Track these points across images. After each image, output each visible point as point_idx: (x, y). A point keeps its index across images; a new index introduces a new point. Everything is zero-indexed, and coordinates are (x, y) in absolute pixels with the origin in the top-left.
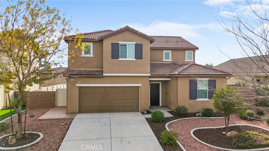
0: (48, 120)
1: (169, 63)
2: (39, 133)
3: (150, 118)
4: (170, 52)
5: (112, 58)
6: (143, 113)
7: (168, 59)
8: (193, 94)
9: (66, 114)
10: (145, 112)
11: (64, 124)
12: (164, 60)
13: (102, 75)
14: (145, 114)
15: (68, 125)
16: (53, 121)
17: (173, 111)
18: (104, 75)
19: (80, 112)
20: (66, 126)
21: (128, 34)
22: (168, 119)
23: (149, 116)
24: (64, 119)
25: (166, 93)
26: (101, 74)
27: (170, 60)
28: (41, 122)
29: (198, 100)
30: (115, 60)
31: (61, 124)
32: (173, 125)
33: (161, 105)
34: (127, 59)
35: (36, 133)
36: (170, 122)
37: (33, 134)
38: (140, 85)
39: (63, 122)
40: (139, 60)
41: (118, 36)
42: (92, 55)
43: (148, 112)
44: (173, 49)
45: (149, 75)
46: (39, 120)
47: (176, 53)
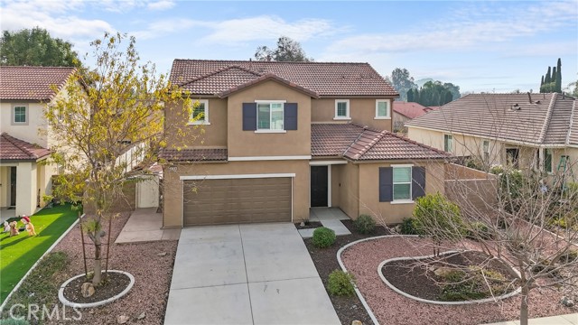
0: (133, 244)
1: (346, 123)
2: (125, 273)
3: (311, 238)
4: (348, 102)
5: (245, 129)
6: (298, 226)
7: (344, 114)
8: (386, 192)
9: (161, 229)
10: (303, 224)
11: (164, 254)
12: (337, 117)
13: (227, 159)
14: (303, 228)
15: (171, 257)
16: (143, 247)
17: (351, 221)
18: (230, 159)
19: (187, 224)
20: (169, 258)
21: (272, 88)
22: (342, 240)
23: (310, 233)
24: (161, 241)
25: (339, 185)
26: (225, 157)
27: (348, 117)
28: (122, 248)
29: (395, 202)
30: (249, 133)
31: (160, 254)
32: (349, 253)
33: (330, 205)
34: (271, 131)
35: (121, 272)
36: (345, 247)
37: (118, 275)
38: (293, 175)
39: (162, 250)
40: (290, 132)
41: (255, 91)
42: (207, 122)
43: (308, 225)
44: (352, 98)
45: (310, 157)
46: (118, 244)
47: (358, 104)
